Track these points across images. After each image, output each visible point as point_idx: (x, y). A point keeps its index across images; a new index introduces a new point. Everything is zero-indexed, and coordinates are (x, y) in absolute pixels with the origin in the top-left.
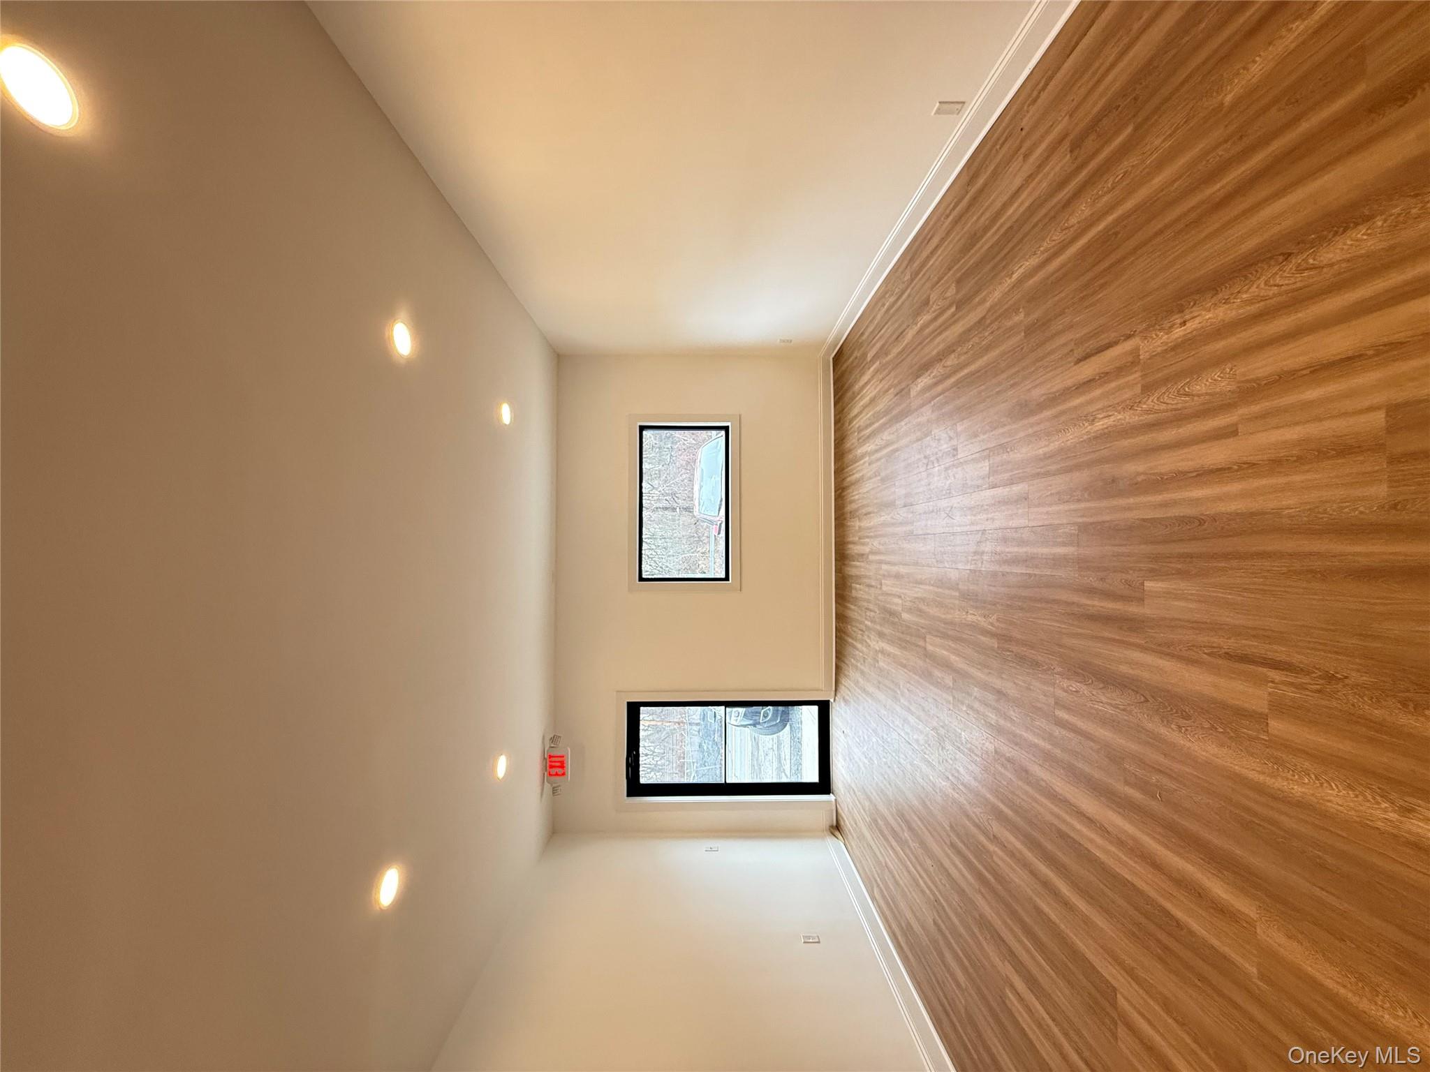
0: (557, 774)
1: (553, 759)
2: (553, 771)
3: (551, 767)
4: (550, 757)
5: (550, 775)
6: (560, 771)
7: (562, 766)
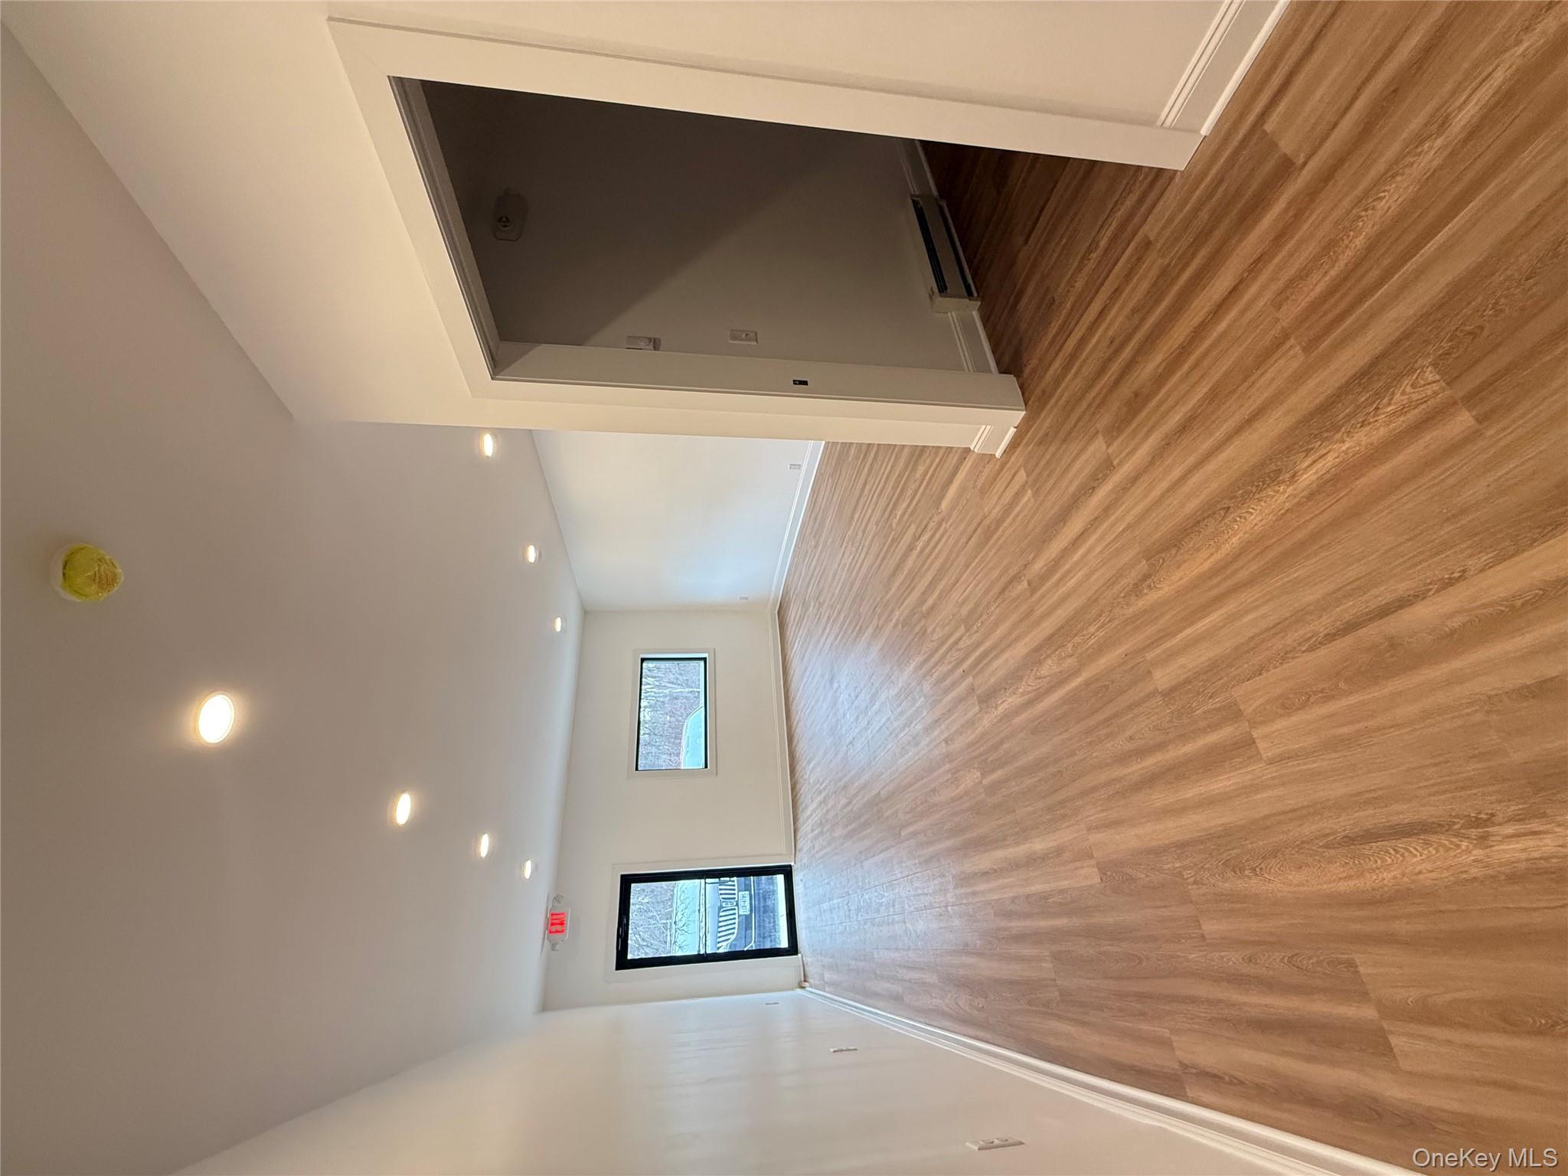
0: (557, 932)
1: (554, 917)
2: (554, 928)
3: (553, 924)
4: (552, 915)
5: (550, 932)
6: (559, 928)
7: (562, 924)
